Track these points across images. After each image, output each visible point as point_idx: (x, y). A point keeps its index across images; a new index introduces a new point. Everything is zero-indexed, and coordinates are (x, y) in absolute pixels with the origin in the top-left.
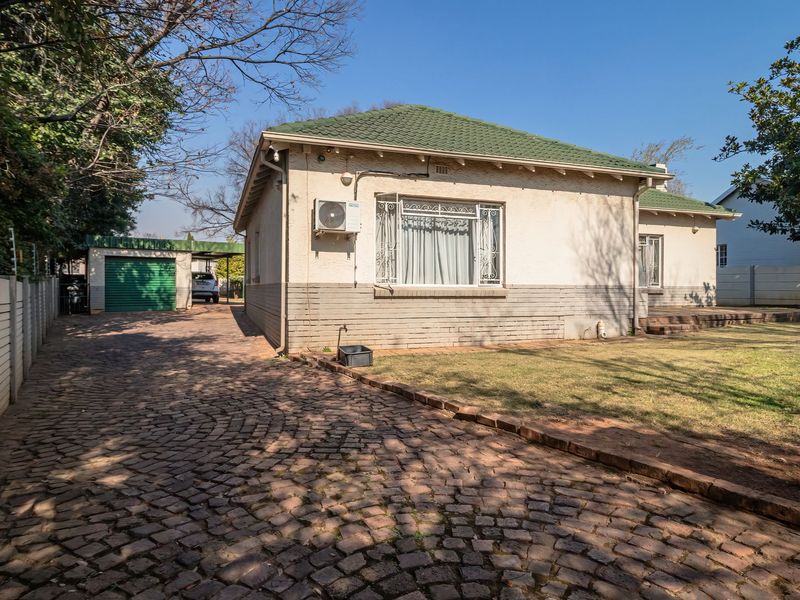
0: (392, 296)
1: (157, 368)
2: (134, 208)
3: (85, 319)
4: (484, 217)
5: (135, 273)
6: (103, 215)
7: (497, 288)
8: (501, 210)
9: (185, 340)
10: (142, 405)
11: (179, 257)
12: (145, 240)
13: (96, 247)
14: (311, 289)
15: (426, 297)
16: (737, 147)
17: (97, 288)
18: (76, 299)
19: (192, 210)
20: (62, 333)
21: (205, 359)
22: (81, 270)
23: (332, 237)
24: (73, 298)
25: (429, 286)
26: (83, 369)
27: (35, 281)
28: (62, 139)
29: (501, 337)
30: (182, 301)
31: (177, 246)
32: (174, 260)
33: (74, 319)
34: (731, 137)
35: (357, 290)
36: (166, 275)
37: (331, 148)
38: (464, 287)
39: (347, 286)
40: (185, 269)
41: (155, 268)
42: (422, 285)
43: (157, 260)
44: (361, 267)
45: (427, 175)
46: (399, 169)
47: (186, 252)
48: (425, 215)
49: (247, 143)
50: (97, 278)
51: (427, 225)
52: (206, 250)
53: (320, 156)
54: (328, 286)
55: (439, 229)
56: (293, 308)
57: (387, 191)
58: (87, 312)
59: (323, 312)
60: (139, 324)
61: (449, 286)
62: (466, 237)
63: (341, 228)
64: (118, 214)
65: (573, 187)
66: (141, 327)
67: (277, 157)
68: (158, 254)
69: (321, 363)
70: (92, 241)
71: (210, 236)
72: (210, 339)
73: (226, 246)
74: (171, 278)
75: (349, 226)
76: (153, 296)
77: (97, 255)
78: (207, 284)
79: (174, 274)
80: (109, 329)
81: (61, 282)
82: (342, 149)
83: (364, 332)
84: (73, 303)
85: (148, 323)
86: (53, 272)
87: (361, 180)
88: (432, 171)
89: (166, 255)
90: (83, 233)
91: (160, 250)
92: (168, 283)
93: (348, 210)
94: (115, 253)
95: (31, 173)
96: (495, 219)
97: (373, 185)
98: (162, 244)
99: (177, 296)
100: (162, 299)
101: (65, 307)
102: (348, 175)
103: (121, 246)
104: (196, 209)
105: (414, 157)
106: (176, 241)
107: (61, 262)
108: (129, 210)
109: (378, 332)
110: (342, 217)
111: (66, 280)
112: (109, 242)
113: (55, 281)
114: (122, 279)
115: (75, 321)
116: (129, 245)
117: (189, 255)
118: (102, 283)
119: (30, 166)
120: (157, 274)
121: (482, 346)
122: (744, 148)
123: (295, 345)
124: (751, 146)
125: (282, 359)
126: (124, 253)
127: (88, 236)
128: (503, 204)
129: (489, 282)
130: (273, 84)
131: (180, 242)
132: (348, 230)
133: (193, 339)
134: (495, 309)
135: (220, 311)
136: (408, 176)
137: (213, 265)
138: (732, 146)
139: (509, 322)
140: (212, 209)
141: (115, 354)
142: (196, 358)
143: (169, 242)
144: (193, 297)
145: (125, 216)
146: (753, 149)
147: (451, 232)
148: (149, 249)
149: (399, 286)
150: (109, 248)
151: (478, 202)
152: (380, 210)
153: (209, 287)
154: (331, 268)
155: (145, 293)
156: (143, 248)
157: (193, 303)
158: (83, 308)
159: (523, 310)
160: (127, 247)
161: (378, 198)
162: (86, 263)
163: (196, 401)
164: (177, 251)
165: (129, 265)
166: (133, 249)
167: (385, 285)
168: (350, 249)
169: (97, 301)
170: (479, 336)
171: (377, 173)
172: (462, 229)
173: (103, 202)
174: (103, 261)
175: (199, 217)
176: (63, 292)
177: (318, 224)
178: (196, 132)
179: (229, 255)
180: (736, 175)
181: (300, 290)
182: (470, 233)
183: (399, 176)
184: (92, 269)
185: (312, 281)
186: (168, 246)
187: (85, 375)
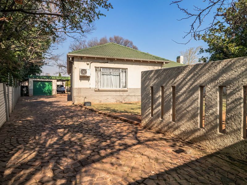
0: (99, 91)
1: (43, 107)
2: (41, 67)
3: (28, 97)
4: (122, 72)
5: (41, 85)
6: (32, 69)
7: (126, 89)
8: (127, 70)
9: (52, 102)
10: (39, 112)
11: (53, 81)
12: (44, 76)
13: (31, 78)
14: (79, 89)
15: (104, 91)
16: (203, 51)
17: (31, 89)
18: (25, 92)
19: (59, 67)
20: (22, 100)
21: (55, 105)
22: (27, 84)
23: (84, 77)
24: (24, 92)
25: (109, 88)
26: (27, 107)
27: (16, 87)
28: (22, 54)
29: (127, 101)
30: (54, 93)
31: (53, 78)
32: (52, 82)
33: (25, 97)
34: (201, 48)
35: (91, 89)
36: (50, 86)
37: (84, 57)
38: (118, 89)
39: (88, 88)
40: (55, 84)
41: (47, 84)
42: (107, 88)
43: (47, 82)
44: (91, 84)
45: (108, 62)
46: (101, 61)
47: (55, 79)
48: (108, 71)
49: (75, 47)
50: (31, 87)
51: (109, 74)
52: (61, 79)
53: (81, 59)
54: (84, 88)
55: (112, 75)
56: (75, 94)
57: (98, 66)
58: (28, 96)
59: (82, 94)
60: (42, 98)
61: (114, 88)
62: (119, 77)
63: (86, 75)
64: (37, 69)
65: (145, 64)
66: (42, 99)
67: (71, 59)
68: (48, 80)
69: (80, 105)
70: (30, 76)
71: (64, 74)
72: (58, 102)
73: (66, 78)
74: (51, 87)
75: (88, 75)
76: (46, 91)
77: (31, 80)
78: (62, 88)
79: (52, 85)
80: (34, 100)
81: (21, 87)
82: (86, 57)
83: (93, 99)
84: (24, 93)
85: (44, 98)
86: (19, 85)
87: (91, 64)
88: (109, 61)
89: (50, 80)
90: (27, 74)
91: (48, 79)
92: (50, 88)
93: (88, 71)
94: (36, 80)
95: (16, 64)
96: (126, 72)
97: (94, 65)
98: (48, 77)
99: (53, 91)
100: (48, 92)
101: (22, 94)
102: (88, 63)
103: (37, 78)
104: (60, 67)
105: (104, 58)
106: (52, 76)
107: (21, 82)
108: (40, 68)
109: (96, 99)
110: (86, 73)
111: (23, 87)
112: (34, 77)
113: (20, 87)
114: (38, 87)
115: (25, 98)
116: (40, 77)
117: (56, 80)
118: (32, 88)
119: (15, 63)
120: (47, 85)
121: (122, 103)
122: (205, 51)
123: (76, 102)
124: (207, 51)
125: (73, 105)
126: (38, 80)
127: (28, 75)
128: (127, 69)
129: (124, 87)
130: (75, 37)
131: (54, 77)
132: (87, 76)
133: (54, 102)
134: (125, 94)
135: (65, 95)
136: (103, 63)
137: (64, 83)
138: (202, 51)
139: (129, 97)
140: (64, 67)
141: (34, 105)
142: (53, 105)
143: (51, 77)
144: (57, 92)
145: (39, 70)
146: (207, 52)
147: (115, 75)
148: (45, 79)
149: (101, 88)
150: (34, 78)
151: (121, 68)
152: (96, 70)
153: (62, 89)
154: (84, 84)
155: (44, 91)
156: (43, 78)
157: (57, 94)
158: (27, 95)
159: (133, 94)
160: (39, 78)
161: (96, 68)
162: (28, 82)
163: (49, 111)
164: (53, 79)
165: (40, 83)
166: (41, 79)
167: (98, 88)
168: (89, 80)
169: (31, 93)
170: (121, 100)
171: (95, 62)
172: (118, 75)
173: (33, 66)
174: (33, 82)
175: (61, 69)
176: (22, 90)
177: (81, 74)
178: (56, 49)
179: (68, 80)
180: (200, 59)
181: (77, 89)
182: (120, 76)
183: (101, 63)
184: (30, 84)
185: (80, 87)
186: (50, 78)
187: (27, 108)
